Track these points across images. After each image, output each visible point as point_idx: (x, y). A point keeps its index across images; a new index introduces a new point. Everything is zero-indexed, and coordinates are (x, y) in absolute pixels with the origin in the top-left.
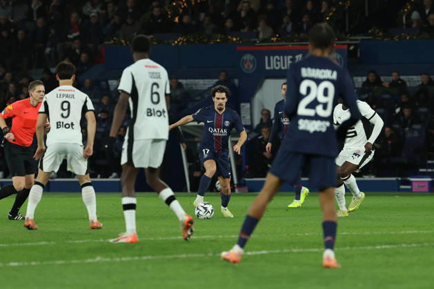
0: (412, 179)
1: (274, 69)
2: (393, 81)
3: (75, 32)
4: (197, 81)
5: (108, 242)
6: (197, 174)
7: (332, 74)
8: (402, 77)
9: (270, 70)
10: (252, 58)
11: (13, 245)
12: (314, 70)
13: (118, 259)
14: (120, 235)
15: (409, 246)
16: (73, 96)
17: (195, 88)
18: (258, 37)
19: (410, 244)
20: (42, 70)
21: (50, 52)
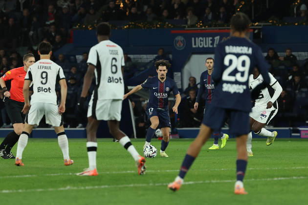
0: (300, 129)
1: (199, 47)
2: (287, 56)
3: (51, 20)
4: (142, 56)
5: (76, 175)
6: (141, 125)
7: (248, 50)
8: (293, 53)
9: (196, 48)
10: (182, 39)
11: (5, 177)
12: (234, 47)
13: (83, 188)
14: (84, 170)
15: (299, 178)
16: (50, 68)
17: (140, 61)
18: (186, 24)
19: (299, 176)
20: (27, 48)
21: (33, 34)
